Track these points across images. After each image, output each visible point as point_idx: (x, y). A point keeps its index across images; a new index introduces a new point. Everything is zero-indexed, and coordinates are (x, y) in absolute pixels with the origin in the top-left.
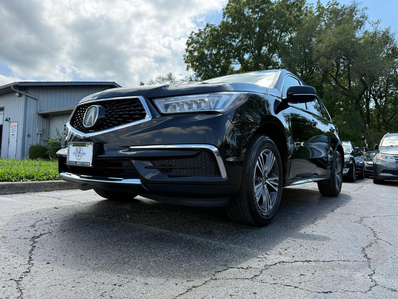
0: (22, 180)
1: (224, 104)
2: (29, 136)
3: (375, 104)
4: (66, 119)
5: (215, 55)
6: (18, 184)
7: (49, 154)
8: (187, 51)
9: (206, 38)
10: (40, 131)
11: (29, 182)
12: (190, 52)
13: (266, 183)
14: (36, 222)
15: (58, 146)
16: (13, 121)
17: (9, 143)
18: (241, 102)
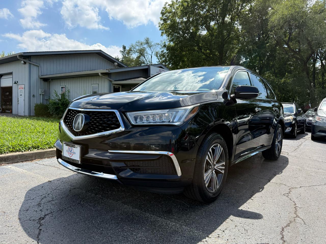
0: (29, 150)
1: (180, 118)
2: (34, 96)
3: (321, 64)
4: (63, 82)
5: (186, 23)
6: (27, 154)
7: (51, 111)
8: (161, 20)
9: (177, 8)
10: (42, 92)
11: (36, 151)
12: (164, 20)
13: (215, 169)
14: (41, 199)
15: (57, 105)
16: (20, 84)
17: (18, 102)
18: (194, 114)
